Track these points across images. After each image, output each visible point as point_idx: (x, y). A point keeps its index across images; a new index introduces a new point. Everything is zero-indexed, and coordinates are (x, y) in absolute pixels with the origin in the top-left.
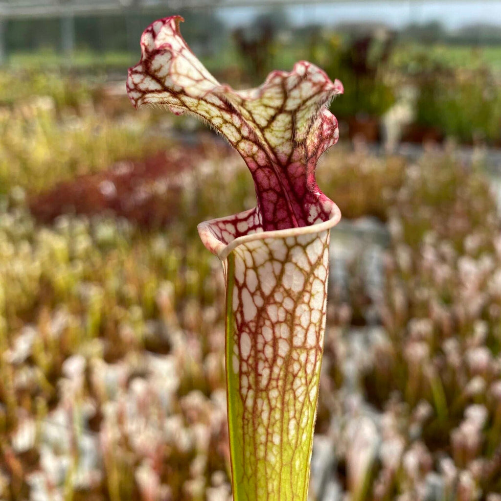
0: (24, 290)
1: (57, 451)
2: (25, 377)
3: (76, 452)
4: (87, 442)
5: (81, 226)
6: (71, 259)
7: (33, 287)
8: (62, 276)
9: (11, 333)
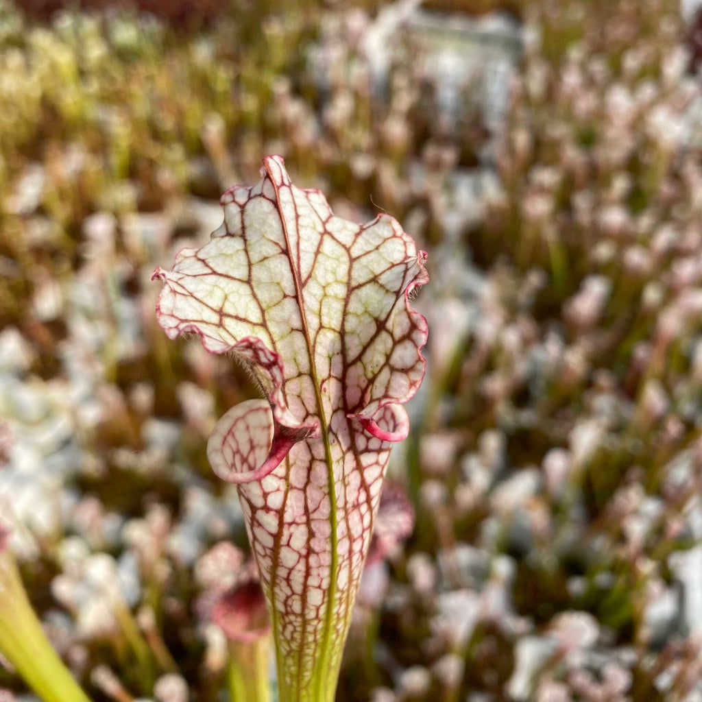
0: (20, 116)
1: (90, 317)
2: (39, 231)
3: (113, 320)
4: (125, 308)
5: (90, 25)
6: (82, 74)
7: (33, 113)
8: (72, 100)
9: (13, 175)
